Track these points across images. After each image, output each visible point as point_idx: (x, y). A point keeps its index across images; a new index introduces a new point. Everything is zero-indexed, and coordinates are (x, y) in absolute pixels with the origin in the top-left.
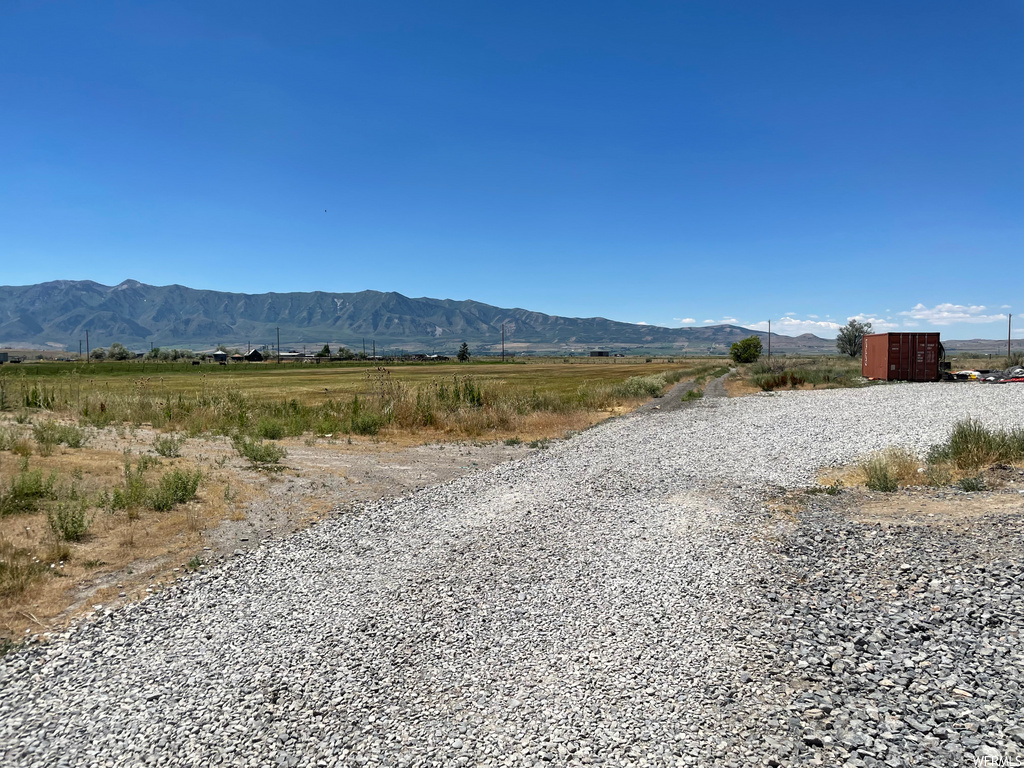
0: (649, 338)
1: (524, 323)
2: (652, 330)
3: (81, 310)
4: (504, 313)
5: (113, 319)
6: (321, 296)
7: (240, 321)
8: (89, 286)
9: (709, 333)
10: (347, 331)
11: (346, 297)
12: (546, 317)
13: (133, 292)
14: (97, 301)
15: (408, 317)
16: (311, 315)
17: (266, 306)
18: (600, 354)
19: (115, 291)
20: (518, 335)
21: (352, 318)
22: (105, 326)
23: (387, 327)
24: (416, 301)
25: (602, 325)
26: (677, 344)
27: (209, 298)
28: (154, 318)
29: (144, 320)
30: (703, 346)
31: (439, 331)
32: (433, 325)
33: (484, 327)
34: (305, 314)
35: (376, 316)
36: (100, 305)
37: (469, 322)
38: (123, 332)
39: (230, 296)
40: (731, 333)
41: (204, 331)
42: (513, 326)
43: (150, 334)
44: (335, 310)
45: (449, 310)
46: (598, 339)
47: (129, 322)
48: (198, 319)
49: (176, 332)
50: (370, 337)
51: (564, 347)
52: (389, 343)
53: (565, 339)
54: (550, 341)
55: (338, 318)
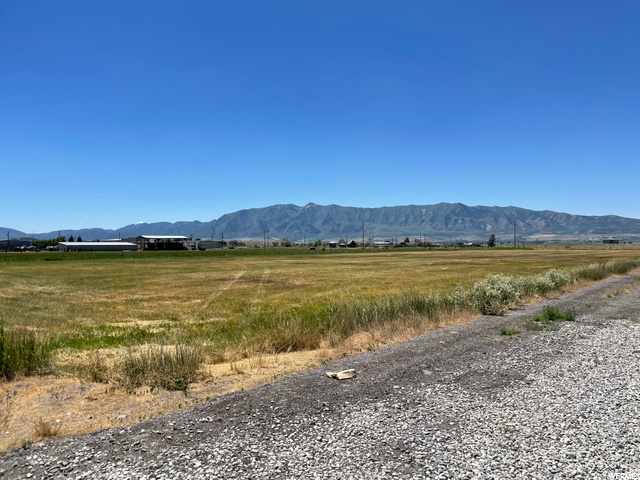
1: (552, 220)
3: (287, 220)
4: (536, 214)
5: (302, 224)
6: (413, 208)
7: (367, 224)
8: (291, 207)
10: (429, 229)
11: (428, 207)
12: (569, 216)
13: (313, 209)
14: (295, 215)
15: (468, 219)
16: (407, 219)
17: (381, 215)
18: (611, 242)
19: (304, 209)
20: (547, 229)
21: (432, 220)
22: (298, 229)
23: (454, 225)
24: (473, 208)
25: (614, 220)
27: (350, 212)
28: (323, 224)
29: (317, 225)
31: (489, 227)
32: (485, 224)
33: (522, 224)
34: (403, 219)
35: (447, 219)
36: (297, 217)
37: (510, 221)
38: (307, 231)
39: (361, 209)
42: (543, 223)
43: (320, 232)
44: (422, 216)
45: (496, 213)
46: (611, 231)
47: (310, 226)
48: (345, 223)
49: (333, 231)
50: (444, 231)
51: (583, 237)
52: (455, 235)
53: (584, 231)
54: (572, 233)
55: (423, 221)
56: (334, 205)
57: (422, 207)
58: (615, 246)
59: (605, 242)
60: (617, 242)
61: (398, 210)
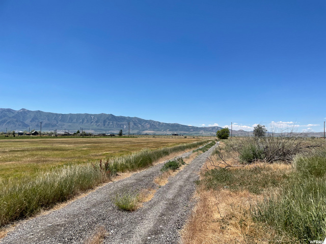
0: (192, 130)
1: (153, 125)
2: (193, 127)
3: (6, 118)
4: (146, 121)
5: (17, 121)
6: (87, 115)
7: (59, 123)
8: (9, 110)
9: (211, 129)
10: (95, 127)
11: (95, 115)
12: (160, 123)
13: (24, 112)
14: (12, 115)
15: (115, 122)
16: (83, 121)
17: (69, 118)
18: (175, 135)
19: (18, 112)
20: (150, 128)
21: (97, 122)
22: (14, 123)
23: (108, 125)
24: (118, 117)
25: (178, 125)
26: (201, 132)
27: (49, 115)
28: (31, 121)
29: (27, 122)
30: (209, 133)
31: (125, 127)
32: (123, 125)
33: (140, 126)
34: (81, 121)
35: (105, 121)
36: (13, 117)
37: (135, 124)
38: (20, 125)
39: (57, 114)
40: (217, 129)
41: (47, 126)
42: (149, 126)
43: (29, 126)
44: (91, 119)
45: (128, 120)
46: (176, 130)
47: (22, 122)
48: (45, 122)
49: (37, 126)
50: (103, 128)
51: (165, 133)
52: (108, 130)
53: (165, 130)
54: (161, 131)
55: (92, 122)
56: (39, 111)
57: (91, 115)
58: (177, 137)
59: (173, 135)
60: (177, 135)
61: (78, 115)
